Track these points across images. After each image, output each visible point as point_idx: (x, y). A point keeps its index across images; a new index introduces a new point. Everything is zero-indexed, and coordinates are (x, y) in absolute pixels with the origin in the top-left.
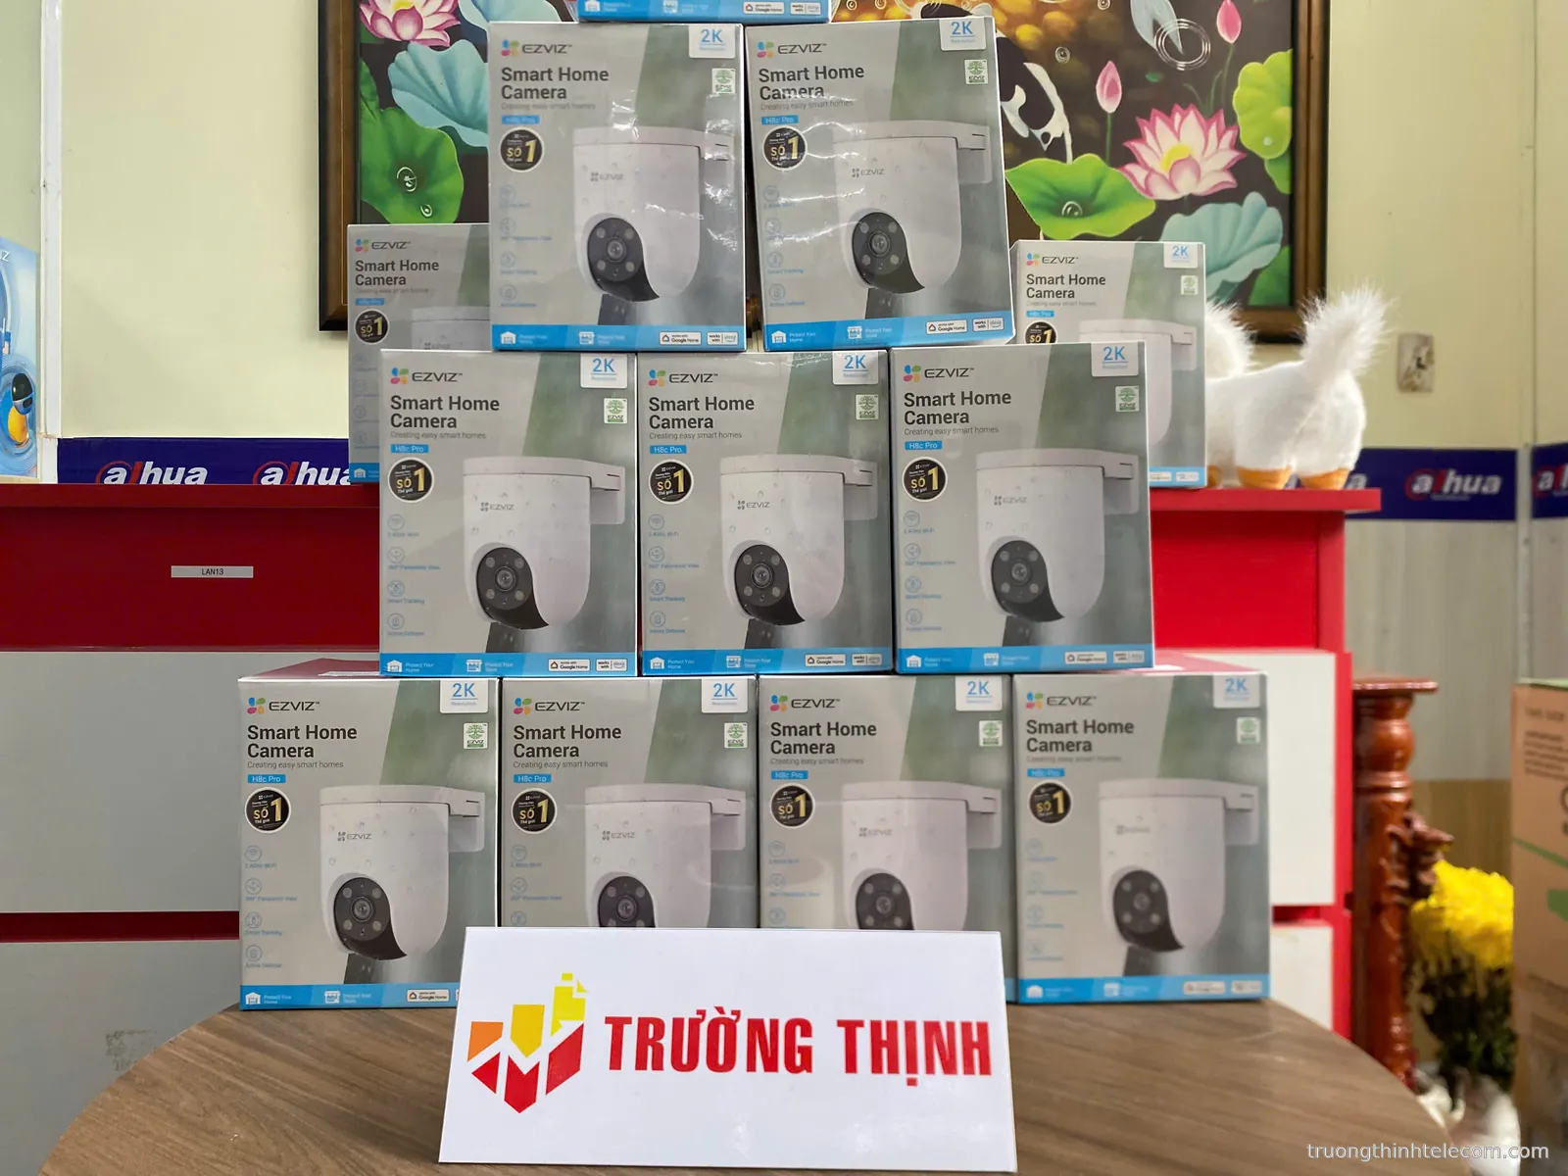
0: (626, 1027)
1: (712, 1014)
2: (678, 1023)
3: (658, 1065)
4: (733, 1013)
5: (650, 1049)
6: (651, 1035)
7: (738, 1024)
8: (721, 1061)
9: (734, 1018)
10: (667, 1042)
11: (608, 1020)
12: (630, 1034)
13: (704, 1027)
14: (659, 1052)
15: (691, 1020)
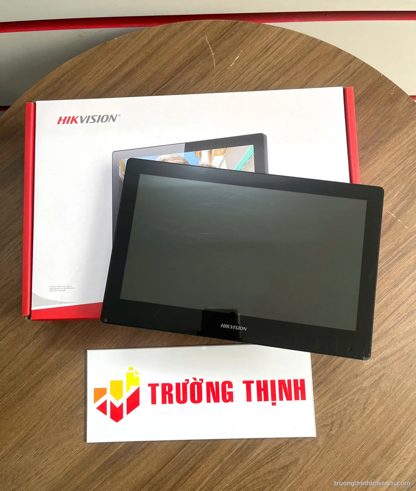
0: (157, 387)
1: (191, 381)
2: (178, 385)
3: (171, 402)
4: (200, 380)
5: (167, 396)
6: (167, 390)
7: (202, 384)
8: (196, 399)
9: (200, 382)
10: (174, 392)
11: (149, 385)
12: (159, 390)
13: (188, 386)
14: (171, 396)
15: (183, 383)
